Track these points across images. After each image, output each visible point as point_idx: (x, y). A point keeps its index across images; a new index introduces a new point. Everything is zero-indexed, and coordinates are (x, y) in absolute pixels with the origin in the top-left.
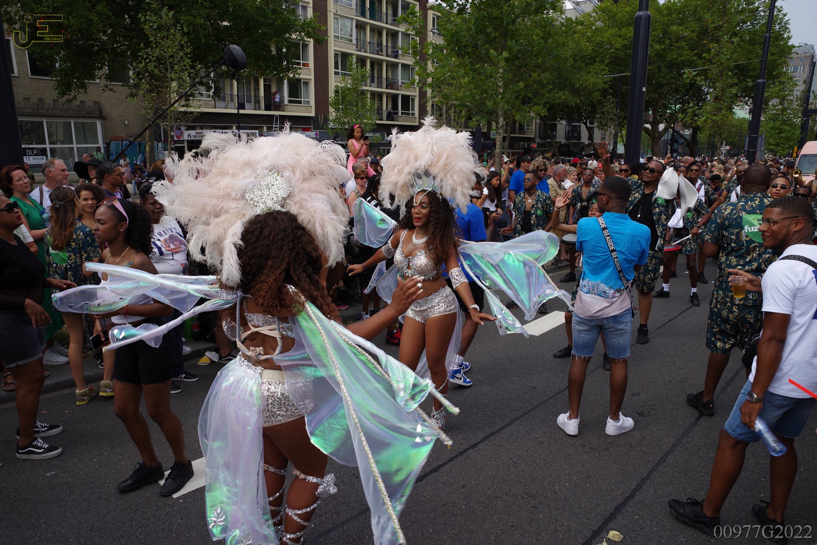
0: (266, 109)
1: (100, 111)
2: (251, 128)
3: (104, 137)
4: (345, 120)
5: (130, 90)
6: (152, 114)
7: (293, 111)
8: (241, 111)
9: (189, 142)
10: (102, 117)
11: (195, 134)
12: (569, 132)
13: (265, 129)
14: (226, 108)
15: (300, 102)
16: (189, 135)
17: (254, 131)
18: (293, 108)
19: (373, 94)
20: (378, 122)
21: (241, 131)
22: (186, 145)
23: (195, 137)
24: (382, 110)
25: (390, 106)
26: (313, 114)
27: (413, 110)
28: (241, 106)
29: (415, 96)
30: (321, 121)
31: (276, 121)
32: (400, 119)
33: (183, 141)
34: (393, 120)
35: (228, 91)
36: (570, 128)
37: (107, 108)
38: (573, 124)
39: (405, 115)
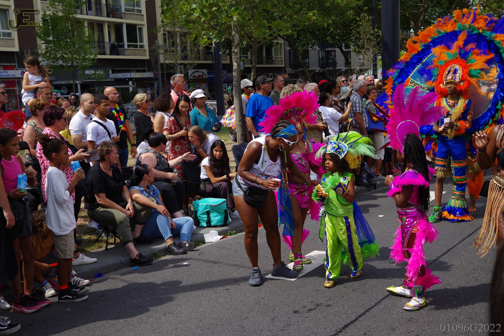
12: (322, 59)
19: (91, 23)
20: (99, 57)
24: (104, 42)
25: (113, 37)
26: (16, 49)
27: (141, 41)
29: (143, 25)
32: (126, 52)
36: (324, 54)
38: (327, 49)
39: (132, 48)
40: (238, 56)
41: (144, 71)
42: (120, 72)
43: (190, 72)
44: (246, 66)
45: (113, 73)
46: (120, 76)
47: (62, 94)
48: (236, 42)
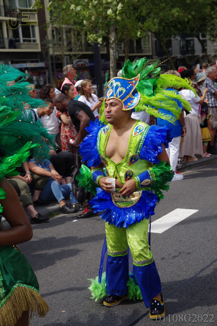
12: (183, 47)
24: (3, 38)
25: (11, 34)
27: (34, 36)
34: (15, 47)
39: (26, 43)
41: (37, 62)
42: (17, 63)
45: (12, 63)
46: (18, 66)
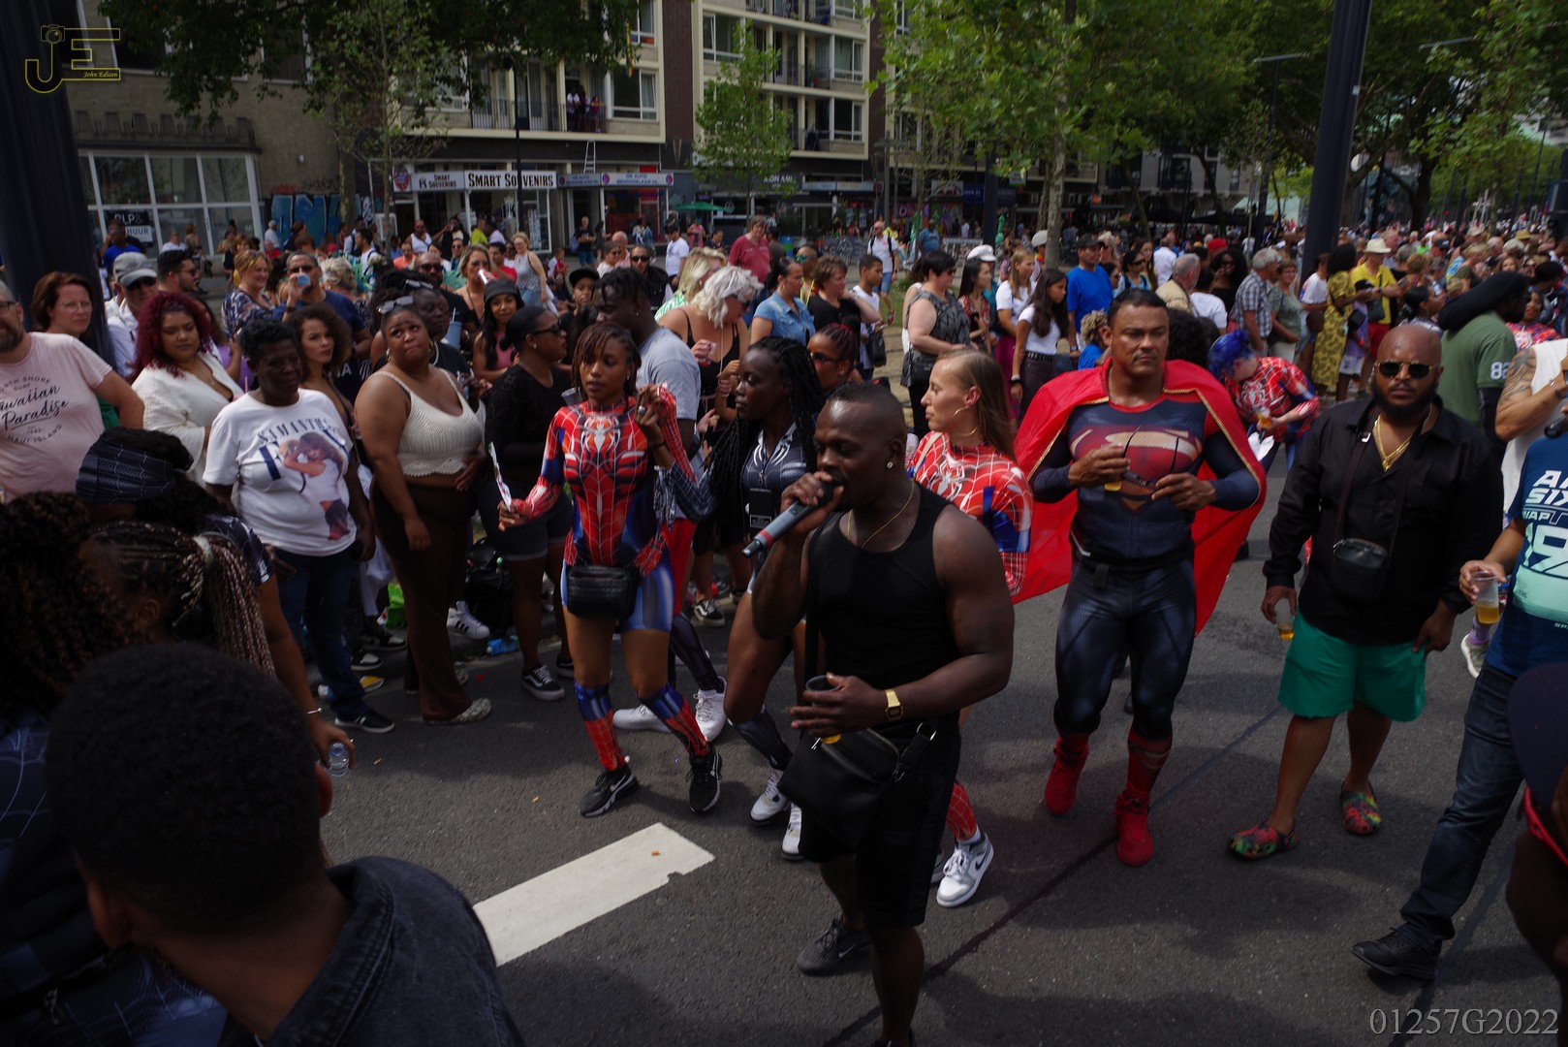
0: (572, 128)
1: (252, 136)
2: (541, 167)
3: (260, 187)
4: (726, 150)
5: (309, 96)
6: (353, 144)
7: (623, 133)
8: (523, 134)
9: (422, 196)
10: (255, 149)
11: (433, 180)
12: (1165, 172)
13: (569, 168)
14: (493, 127)
15: (636, 115)
16: (422, 183)
17: (547, 173)
18: (623, 127)
19: (780, 98)
20: (794, 154)
21: (524, 173)
22: (415, 201)
23: (433, 185)
24: (796, 128)
25: (812, 121)
26: (661, 139)
27: (858, 128)
28: (522, 124)
29: (863, 101)
30: (677, 152)
31: (591, 153)
32: (834, 147)
33: (411, 193)
34: (817, 149)
35: (496, 94)
36: (1168, 164)
37: (264, 131)
38: (1174, 156)
39: (841, 140)
40: (1061, 192)
41: (858, 180)
42: (818, 179)
43: (935, 184)
44: (1030, 178)
45: (807, 180)
46: (819, 186)
47: (725, 213)
48: (1059, 168)
